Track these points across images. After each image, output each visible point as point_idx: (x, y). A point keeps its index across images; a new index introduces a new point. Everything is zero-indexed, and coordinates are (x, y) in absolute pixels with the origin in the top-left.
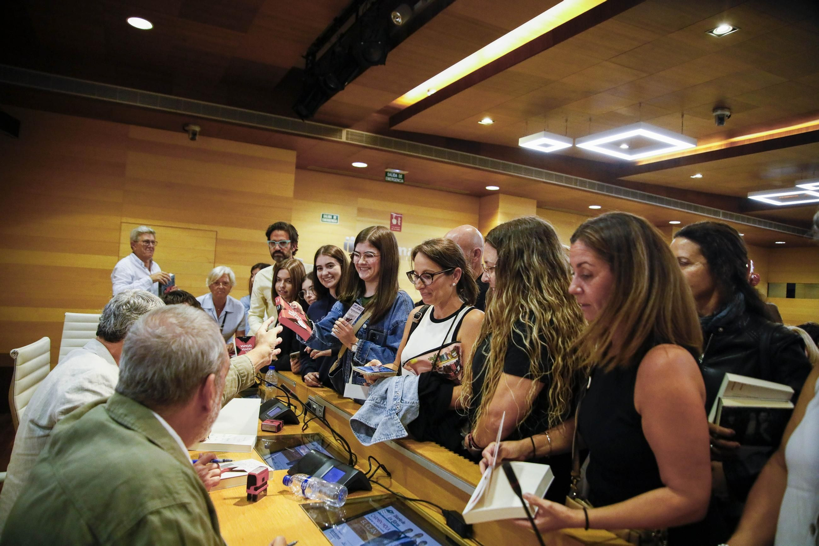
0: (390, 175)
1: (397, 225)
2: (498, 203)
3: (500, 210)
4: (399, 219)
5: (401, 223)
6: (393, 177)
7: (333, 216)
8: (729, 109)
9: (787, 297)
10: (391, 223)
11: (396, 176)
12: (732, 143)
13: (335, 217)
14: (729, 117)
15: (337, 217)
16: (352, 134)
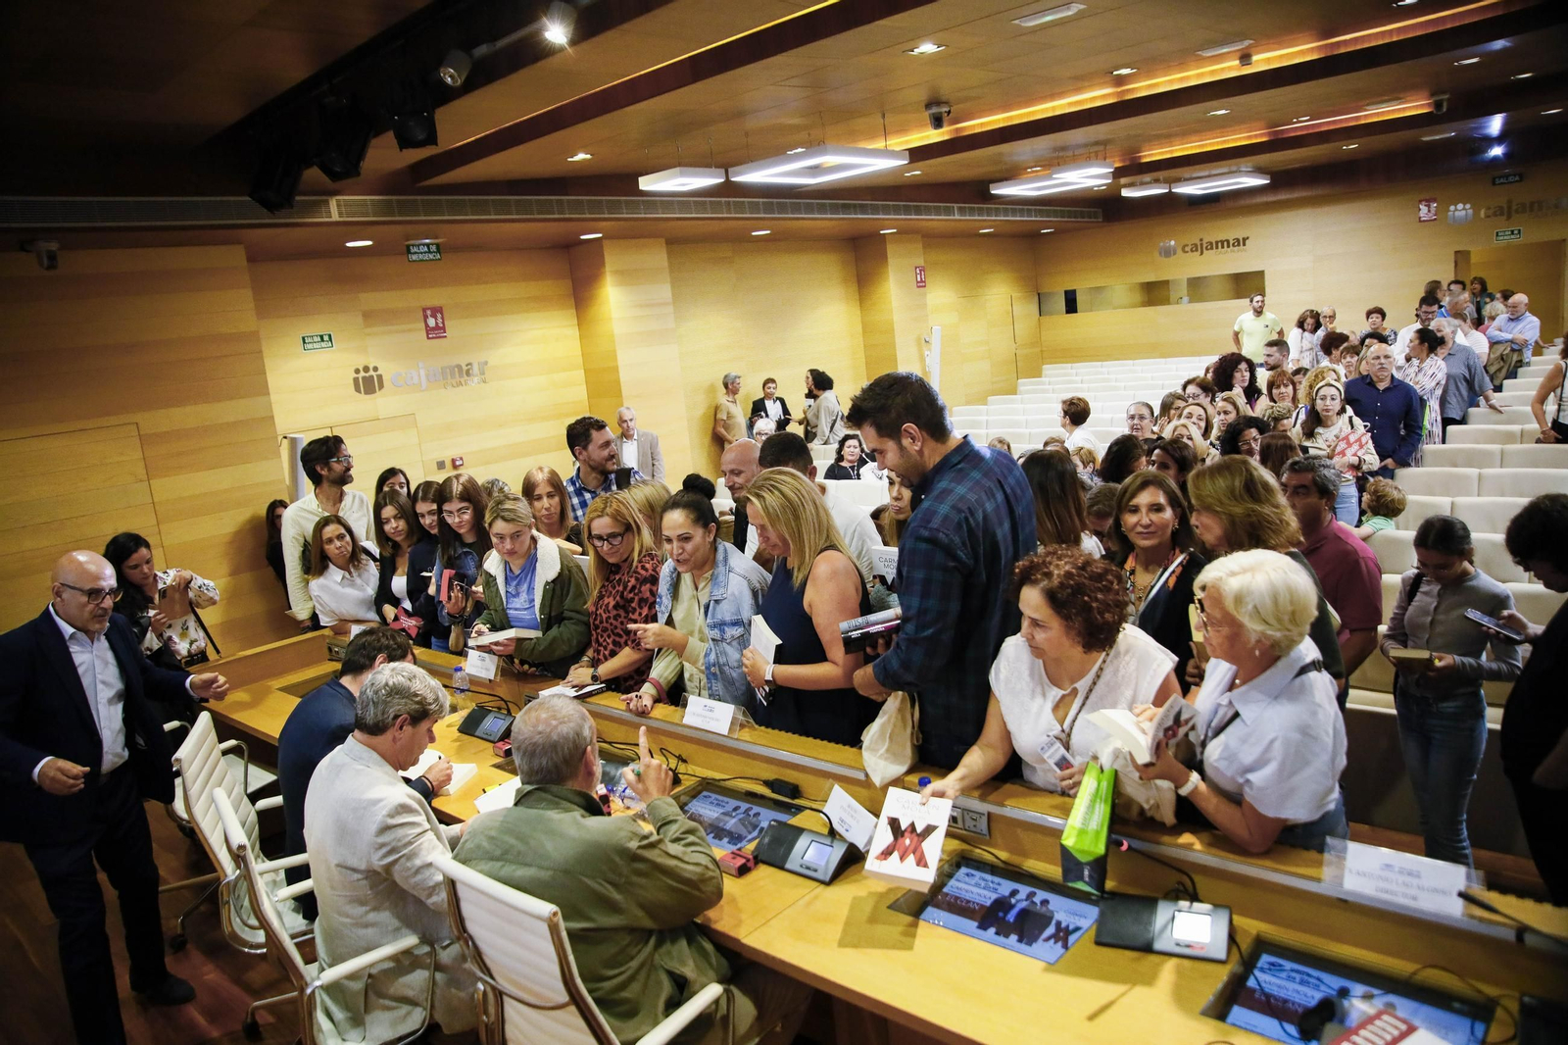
0: (415, 250)
1: (437, 327)
2: (603, 256)
3: (608, 268)
4: (439, 315)
5: (443, 323)
6: (422, 253)
7: (322, 337)
8: (946, 103)
9: (1068, 312)
10: (427, 325)
11: (426, 249)
12: (957, 130)
13: (326, 338)
14: (949, 112)
15: (330, 336)
16: (347, 204)
